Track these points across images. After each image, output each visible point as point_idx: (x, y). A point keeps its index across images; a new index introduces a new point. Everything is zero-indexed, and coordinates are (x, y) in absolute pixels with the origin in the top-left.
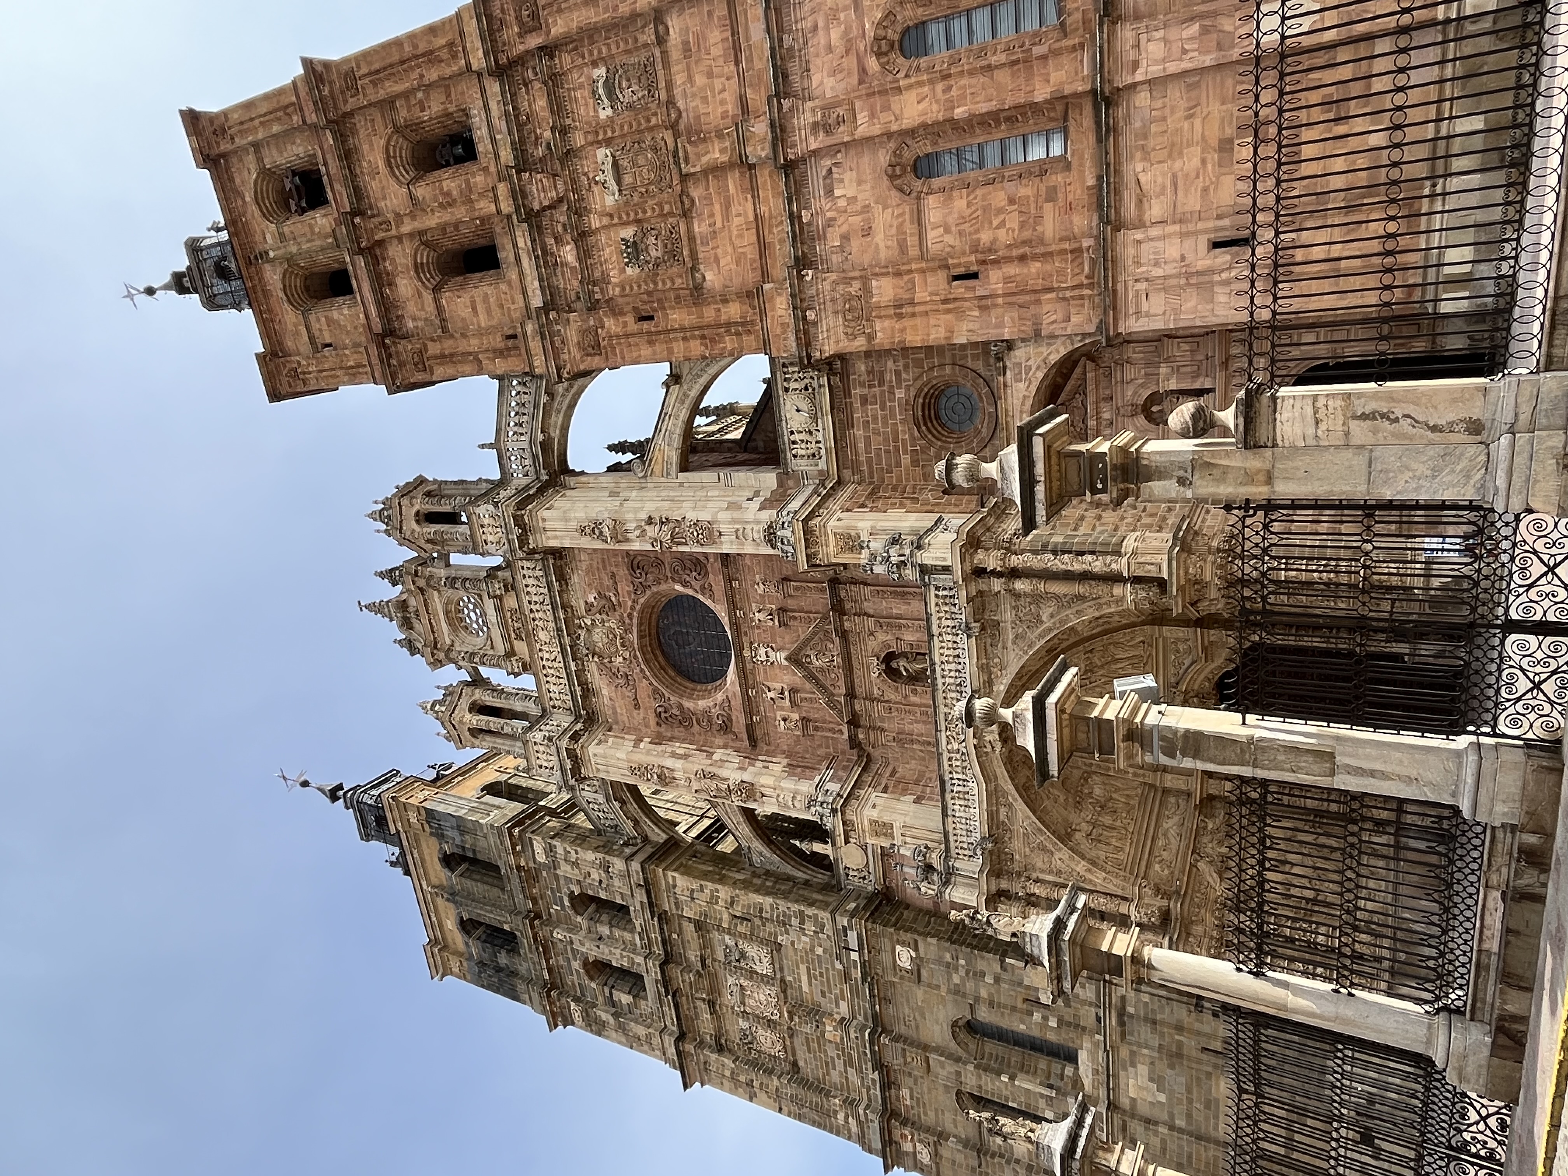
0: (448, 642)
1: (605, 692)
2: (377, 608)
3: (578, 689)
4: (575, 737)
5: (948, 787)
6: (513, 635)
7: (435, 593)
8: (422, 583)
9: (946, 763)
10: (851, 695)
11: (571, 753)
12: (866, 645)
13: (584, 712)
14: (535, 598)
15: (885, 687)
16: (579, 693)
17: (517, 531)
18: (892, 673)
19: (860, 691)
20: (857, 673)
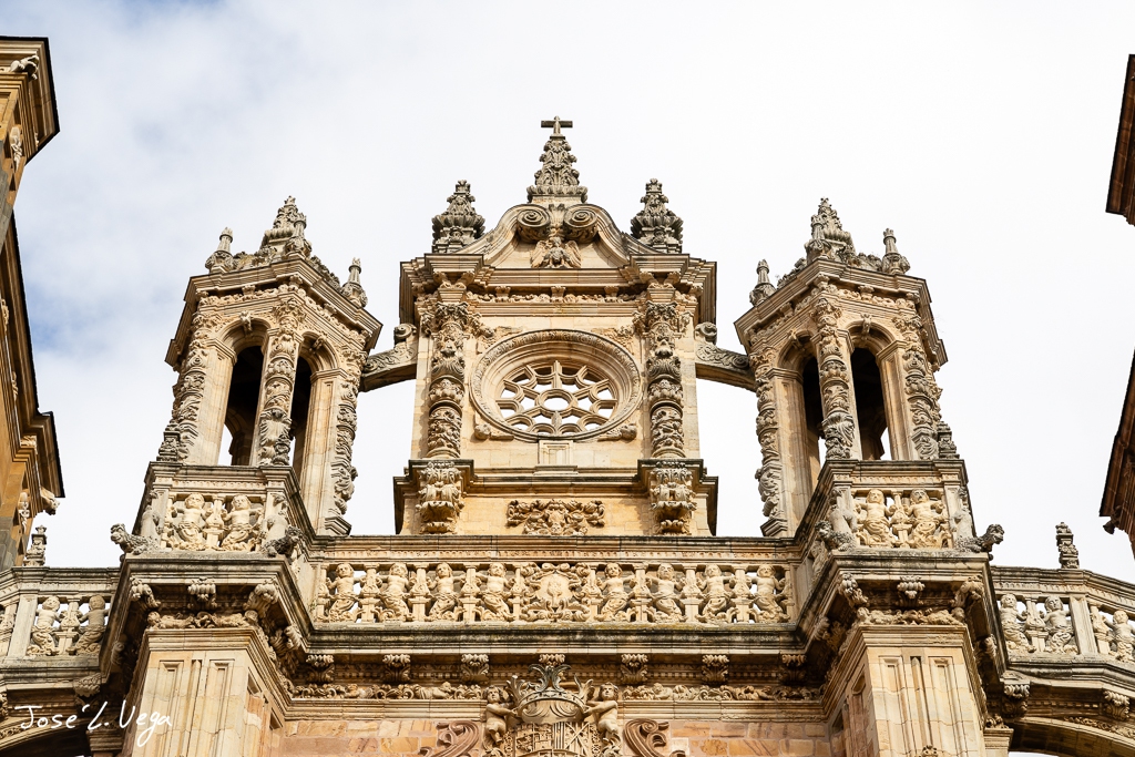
0: (488, 323)
1: (387, 728)
2: (558, 163)
3: (404, 654)
4: (274, 620)
6: (526, 501)
7: (627, 323)
8: (660, 295)
11: (234, 597)
13: (328, 655)
14: (666, 588)
16: (392, 654)
17: (911, 582)
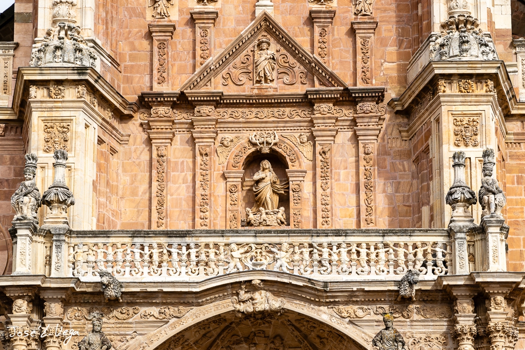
5: (176, 241)
9: (211, 240)
10: (219, 101)
12: (293, 129)
15: (235, 150)
18: (254, 161)
19: (226, 114)
20: (251, 114)
